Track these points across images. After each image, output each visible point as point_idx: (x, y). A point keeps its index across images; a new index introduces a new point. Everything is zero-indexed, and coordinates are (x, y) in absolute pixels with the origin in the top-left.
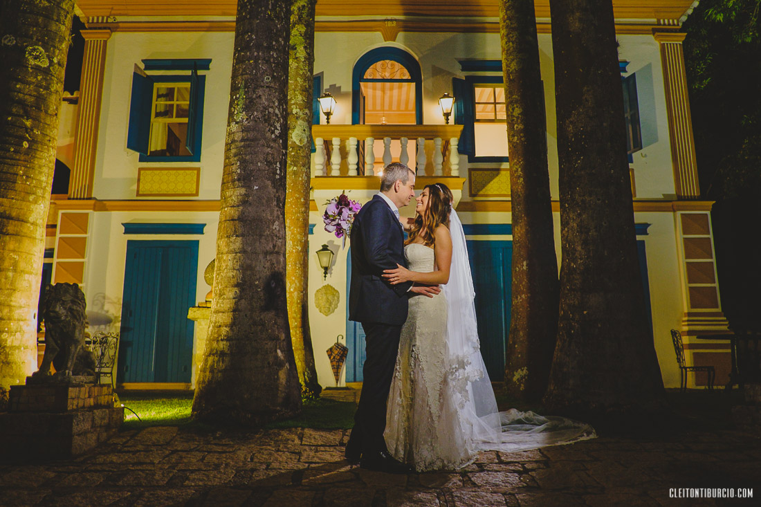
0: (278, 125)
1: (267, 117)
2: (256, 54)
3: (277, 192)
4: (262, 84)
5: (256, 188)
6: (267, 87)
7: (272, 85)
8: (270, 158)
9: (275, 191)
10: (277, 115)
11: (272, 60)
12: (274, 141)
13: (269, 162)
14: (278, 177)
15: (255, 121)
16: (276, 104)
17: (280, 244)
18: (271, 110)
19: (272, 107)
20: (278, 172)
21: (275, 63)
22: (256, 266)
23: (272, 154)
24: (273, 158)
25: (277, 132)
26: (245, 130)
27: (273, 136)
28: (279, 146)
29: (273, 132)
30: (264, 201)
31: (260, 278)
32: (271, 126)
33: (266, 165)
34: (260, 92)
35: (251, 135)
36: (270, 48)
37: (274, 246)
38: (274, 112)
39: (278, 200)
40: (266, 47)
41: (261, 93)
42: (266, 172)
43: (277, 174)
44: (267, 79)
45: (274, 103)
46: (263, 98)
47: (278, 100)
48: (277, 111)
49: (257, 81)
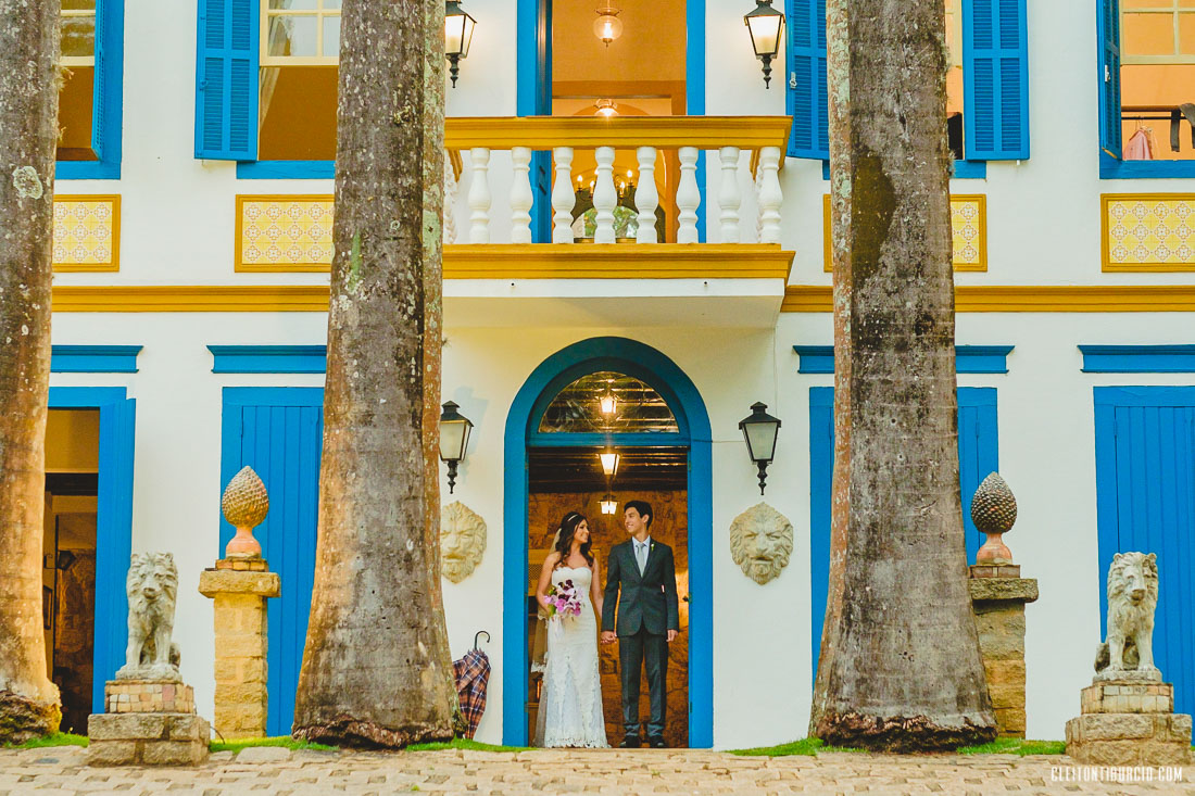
0: (411, 298)
1: (395, 288)
2: (375, 185)
3: (412, 404)
4: (387, 235)
5: (383, 401)
6: (395, 239)
7: (402, 234)
8: (402, 354)
9: (409, 402)
10: (409, 282)
11: (400, 193)
12: (407, 324)
13: (400, 359)
14: (413, 380)
15: (379, 296)
16: (409, 264)
17: (417, 484)
18: (401, 275)
19: (403, 271)
20: (413, 372)
21: (405, 197)
22: (385, 520)
23: (404, 347)
24: (406, 352)
25: (411, 310)
26: (363, 309)
27: (405, 317)
28: (414, 332)
29: (405, 311)
30: (395, 421)
31: (392, 538)
32: (402, 301)
33: (397, 364)
34: (384, 247)
35: (373, 320)
36: (396, 173)
37: (410, 489)
38: (406, 278)
39: (414, 417)
40: (391, 173)
41: (385, 251)
42: (397, 375)
43: (411, 376)
44: (395, 225)
45: (405, 262)
46: (389, 258)
47: (411, 256)
48: (410, 276)
49: (379, 230)
